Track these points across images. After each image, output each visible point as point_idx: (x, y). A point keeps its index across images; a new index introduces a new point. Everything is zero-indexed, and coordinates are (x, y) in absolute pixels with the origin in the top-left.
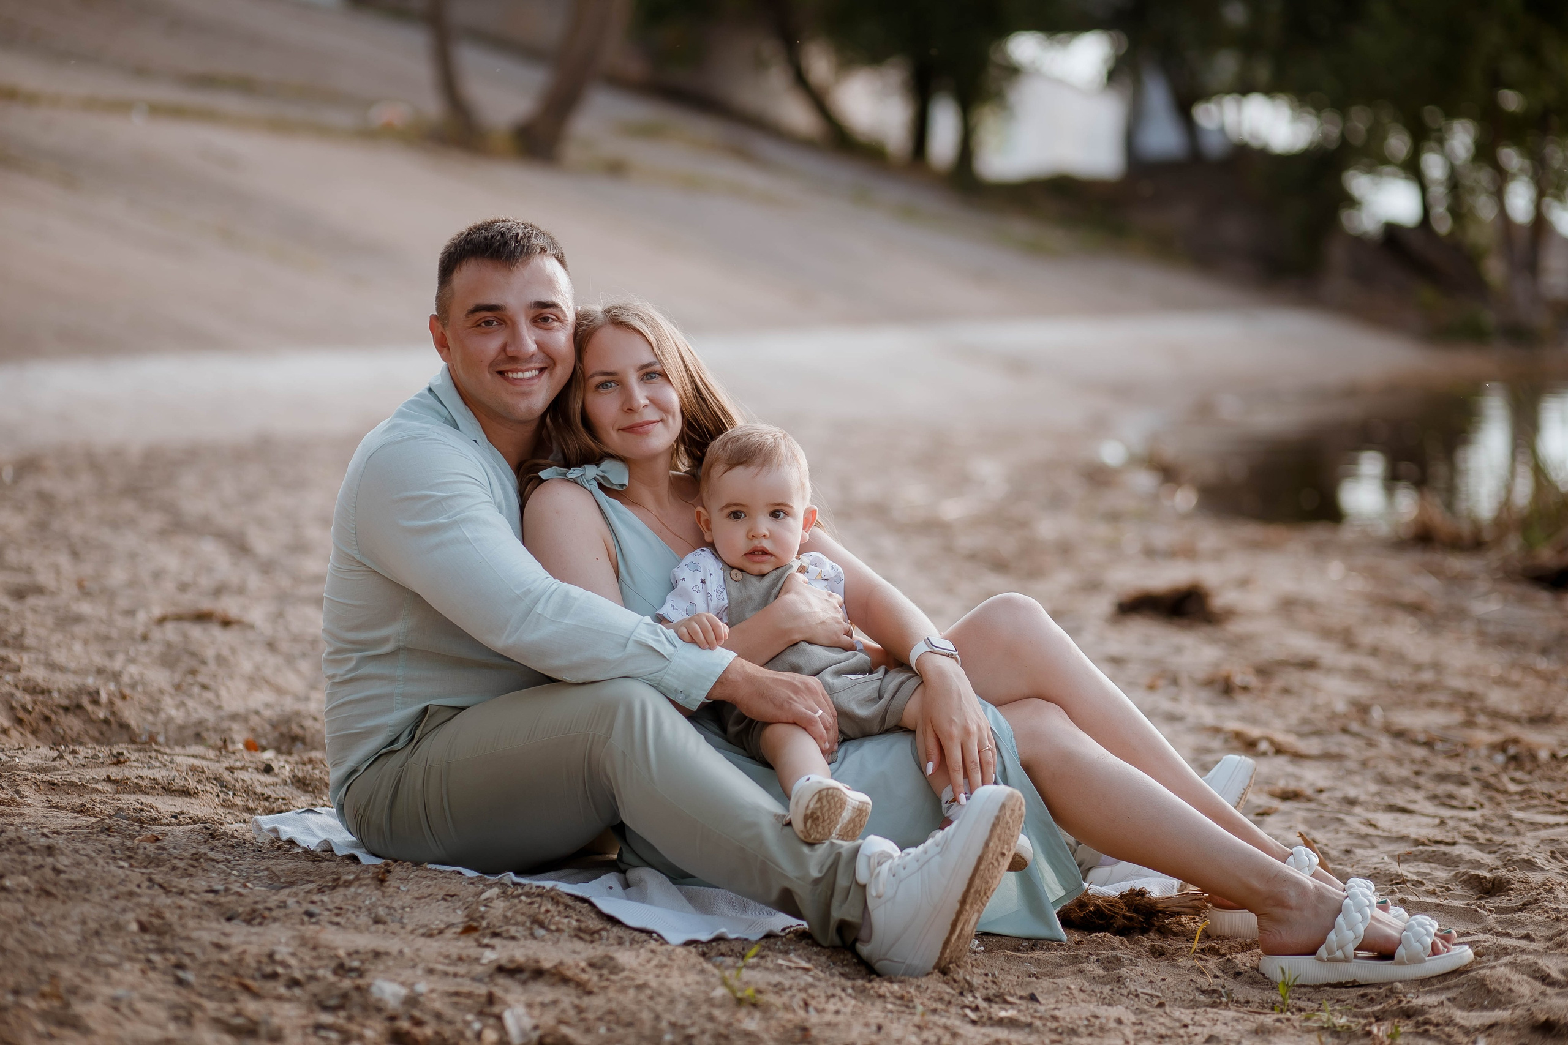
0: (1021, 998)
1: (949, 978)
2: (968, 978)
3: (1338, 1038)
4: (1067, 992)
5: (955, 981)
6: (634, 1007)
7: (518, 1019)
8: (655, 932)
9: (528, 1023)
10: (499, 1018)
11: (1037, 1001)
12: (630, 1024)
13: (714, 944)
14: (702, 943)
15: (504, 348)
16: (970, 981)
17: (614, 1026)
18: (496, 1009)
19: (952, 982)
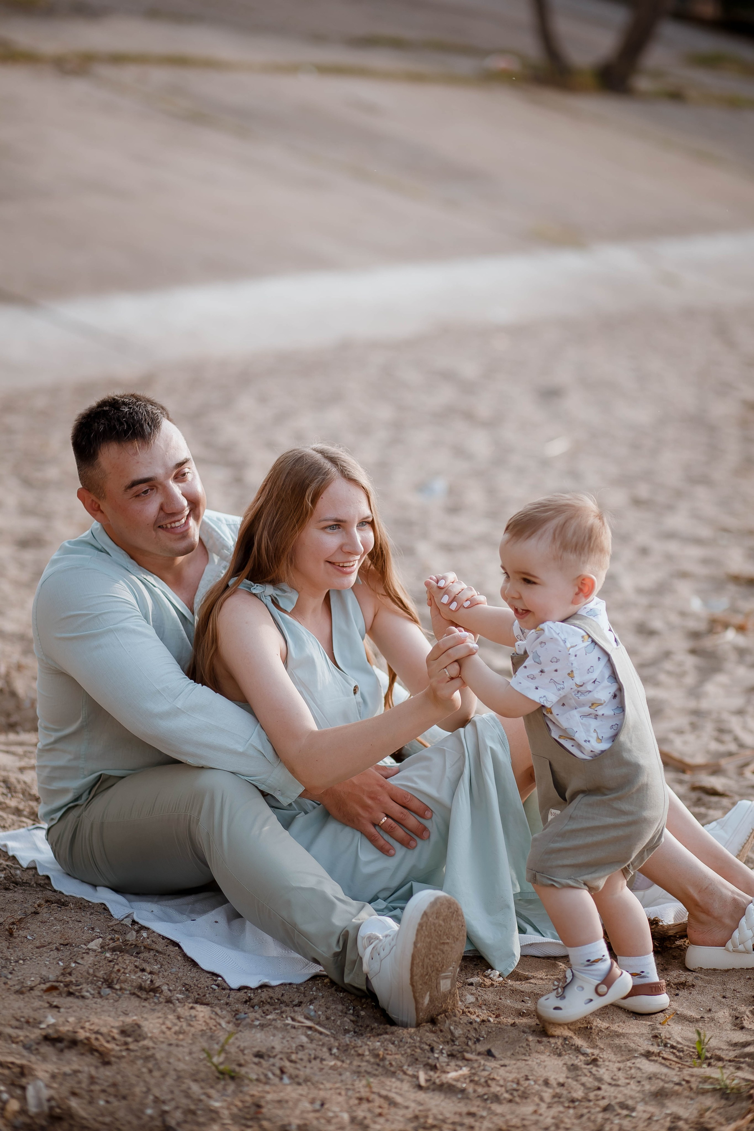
0: (479, 1054)
1: (437, 1028)
2: (452, 1028)
3: (727, 1099)
4: (524, 1045)
5: (441, 1031)
6: (133, 1080)
7: (38, 1091)
8: (220, 976)
9: (46, 1093)
10: (23, 1088)
11: (493, 1056)
12: (124, 1098)
13: (260, 991)
14: (251, 989)
15: (161, 508)
16: (453, 1031)
17: (111, 1099)
18: (24, 1081)
19: (439, 1032)
